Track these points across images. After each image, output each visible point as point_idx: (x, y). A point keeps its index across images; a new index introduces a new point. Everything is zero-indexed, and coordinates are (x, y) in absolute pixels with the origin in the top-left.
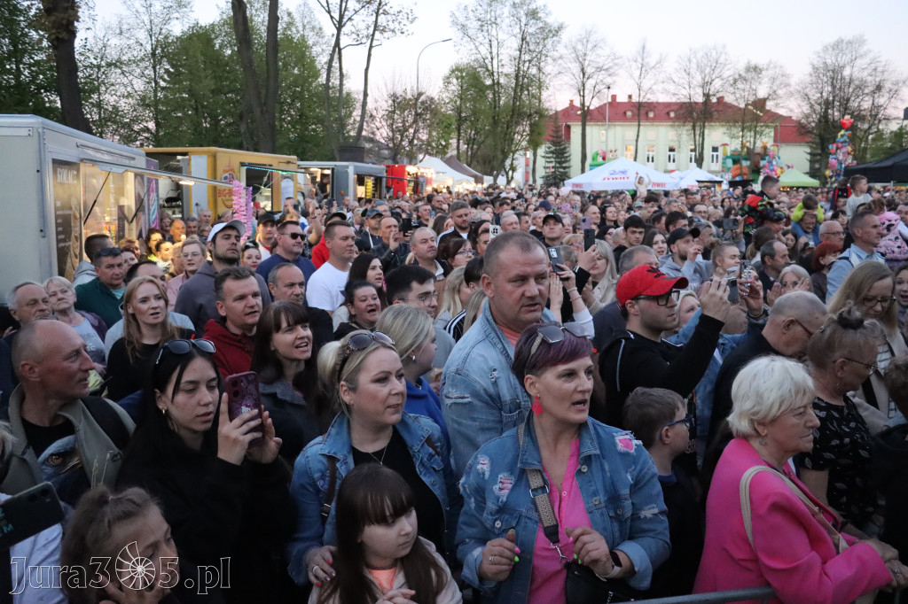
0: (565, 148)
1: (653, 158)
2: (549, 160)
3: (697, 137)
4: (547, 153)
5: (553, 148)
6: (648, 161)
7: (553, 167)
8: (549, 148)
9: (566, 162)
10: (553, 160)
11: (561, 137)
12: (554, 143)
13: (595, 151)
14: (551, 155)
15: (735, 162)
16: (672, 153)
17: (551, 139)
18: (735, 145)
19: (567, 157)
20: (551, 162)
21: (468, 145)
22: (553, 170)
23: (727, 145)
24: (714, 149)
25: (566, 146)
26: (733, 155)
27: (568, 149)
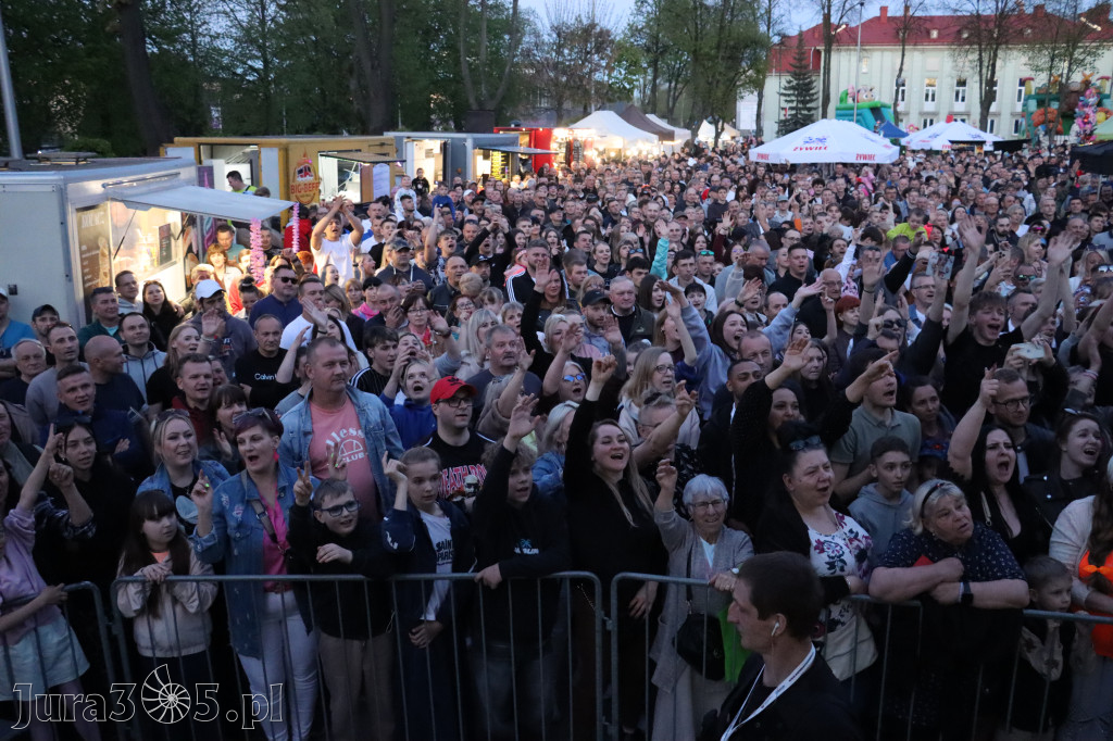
0: (811, 82)
1: (933, 95)
2: (788, 99)
3: (984, 70)
4: (785, 89)
5: (795, 82)
6: (927, 99)
7: (792, 108)
8: (789, 82)
9: (811, 101)
10: (793, 98)
11: (806, 67)
12: (796, 76)
13: (842, 89)
14: (791, 92)
15: (1041, 103)
16: (961, 89)
17: (793, 69)
18: (1041, 80)
19: (813, 95)
20: (792, 101)
21: (670, 82)
22: (794, 112)
23: (1032, 79)
24: (1022, 83)
25: (814, 78)
26: (1037, 94)
27: (815, 84)
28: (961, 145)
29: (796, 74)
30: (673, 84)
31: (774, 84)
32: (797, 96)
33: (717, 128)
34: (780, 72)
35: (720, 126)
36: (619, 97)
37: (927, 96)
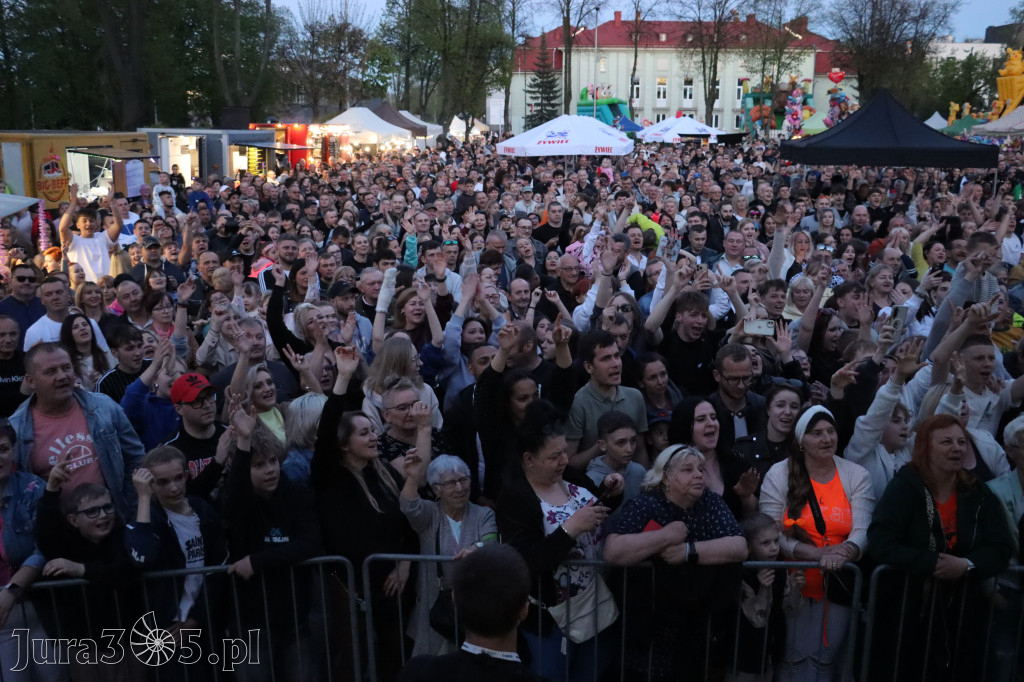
0: (554, 80)
1: (664, 93)
2: (534, 96)
3: (707, 71)
4: (531, 86)
5: (539, 81)
6: (659, 96)
7: (537, 105)
8: (534, 80)
9: (555, 98)
10: (538, 95)
11: (549, 66)
12: (540, 74)
13: (582, 87)
14: (536, 89)
15: (757, 101)
16: (688, 87)
17: (537, 68)
18: (756, 80)
19: (556, 92)
20: (536, 98)
21: (422, 80)
22: (539, 108)
23: (748, 80)
24: (740, 82)
25: (556, 77)
26: (753, 93)
27: (558, 82)
28: (690, 138)
29: (540, 73)
30: (425, 82)
31: (520, 82)
32: (541, 93)
33: (467, 124)
34: (525, 71)
35: (470, 122)
36: (373, 95)
37: (659, 93)
